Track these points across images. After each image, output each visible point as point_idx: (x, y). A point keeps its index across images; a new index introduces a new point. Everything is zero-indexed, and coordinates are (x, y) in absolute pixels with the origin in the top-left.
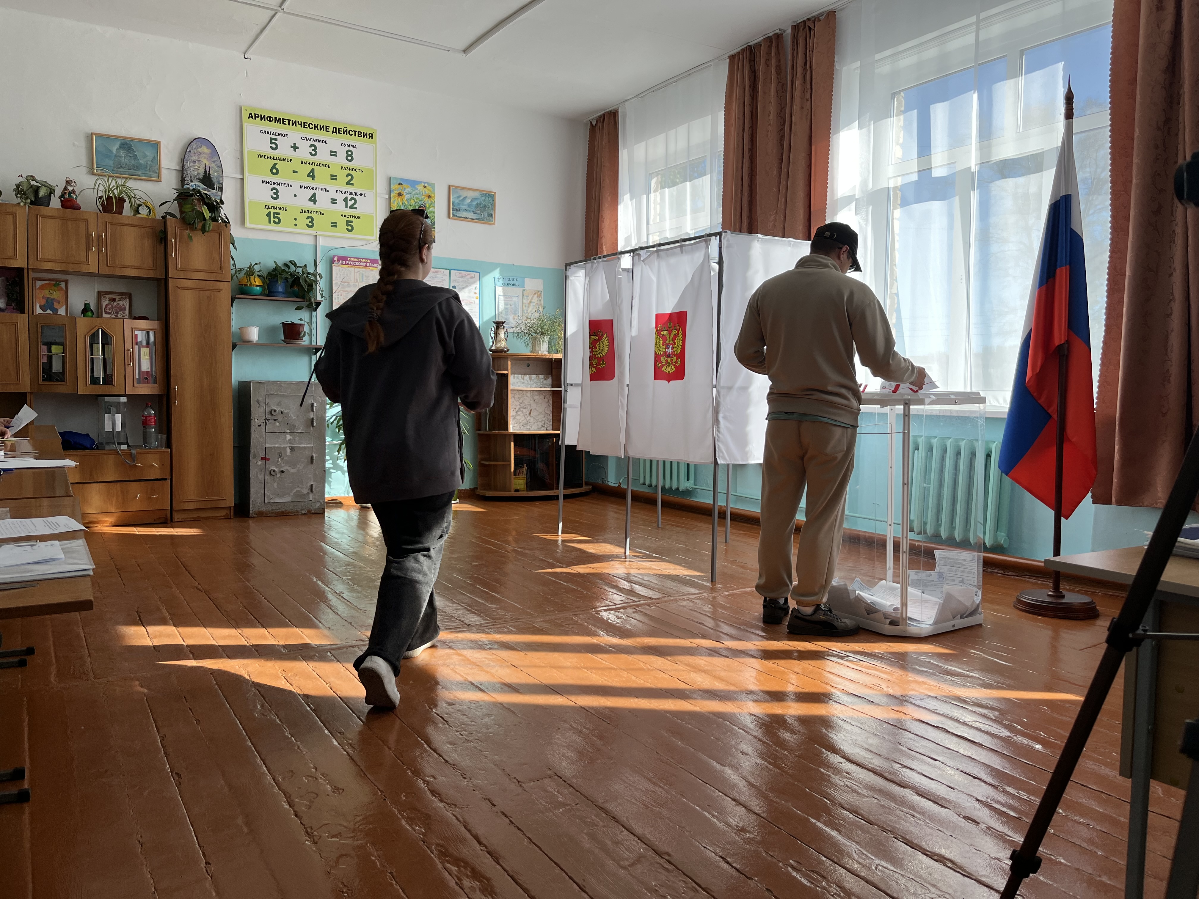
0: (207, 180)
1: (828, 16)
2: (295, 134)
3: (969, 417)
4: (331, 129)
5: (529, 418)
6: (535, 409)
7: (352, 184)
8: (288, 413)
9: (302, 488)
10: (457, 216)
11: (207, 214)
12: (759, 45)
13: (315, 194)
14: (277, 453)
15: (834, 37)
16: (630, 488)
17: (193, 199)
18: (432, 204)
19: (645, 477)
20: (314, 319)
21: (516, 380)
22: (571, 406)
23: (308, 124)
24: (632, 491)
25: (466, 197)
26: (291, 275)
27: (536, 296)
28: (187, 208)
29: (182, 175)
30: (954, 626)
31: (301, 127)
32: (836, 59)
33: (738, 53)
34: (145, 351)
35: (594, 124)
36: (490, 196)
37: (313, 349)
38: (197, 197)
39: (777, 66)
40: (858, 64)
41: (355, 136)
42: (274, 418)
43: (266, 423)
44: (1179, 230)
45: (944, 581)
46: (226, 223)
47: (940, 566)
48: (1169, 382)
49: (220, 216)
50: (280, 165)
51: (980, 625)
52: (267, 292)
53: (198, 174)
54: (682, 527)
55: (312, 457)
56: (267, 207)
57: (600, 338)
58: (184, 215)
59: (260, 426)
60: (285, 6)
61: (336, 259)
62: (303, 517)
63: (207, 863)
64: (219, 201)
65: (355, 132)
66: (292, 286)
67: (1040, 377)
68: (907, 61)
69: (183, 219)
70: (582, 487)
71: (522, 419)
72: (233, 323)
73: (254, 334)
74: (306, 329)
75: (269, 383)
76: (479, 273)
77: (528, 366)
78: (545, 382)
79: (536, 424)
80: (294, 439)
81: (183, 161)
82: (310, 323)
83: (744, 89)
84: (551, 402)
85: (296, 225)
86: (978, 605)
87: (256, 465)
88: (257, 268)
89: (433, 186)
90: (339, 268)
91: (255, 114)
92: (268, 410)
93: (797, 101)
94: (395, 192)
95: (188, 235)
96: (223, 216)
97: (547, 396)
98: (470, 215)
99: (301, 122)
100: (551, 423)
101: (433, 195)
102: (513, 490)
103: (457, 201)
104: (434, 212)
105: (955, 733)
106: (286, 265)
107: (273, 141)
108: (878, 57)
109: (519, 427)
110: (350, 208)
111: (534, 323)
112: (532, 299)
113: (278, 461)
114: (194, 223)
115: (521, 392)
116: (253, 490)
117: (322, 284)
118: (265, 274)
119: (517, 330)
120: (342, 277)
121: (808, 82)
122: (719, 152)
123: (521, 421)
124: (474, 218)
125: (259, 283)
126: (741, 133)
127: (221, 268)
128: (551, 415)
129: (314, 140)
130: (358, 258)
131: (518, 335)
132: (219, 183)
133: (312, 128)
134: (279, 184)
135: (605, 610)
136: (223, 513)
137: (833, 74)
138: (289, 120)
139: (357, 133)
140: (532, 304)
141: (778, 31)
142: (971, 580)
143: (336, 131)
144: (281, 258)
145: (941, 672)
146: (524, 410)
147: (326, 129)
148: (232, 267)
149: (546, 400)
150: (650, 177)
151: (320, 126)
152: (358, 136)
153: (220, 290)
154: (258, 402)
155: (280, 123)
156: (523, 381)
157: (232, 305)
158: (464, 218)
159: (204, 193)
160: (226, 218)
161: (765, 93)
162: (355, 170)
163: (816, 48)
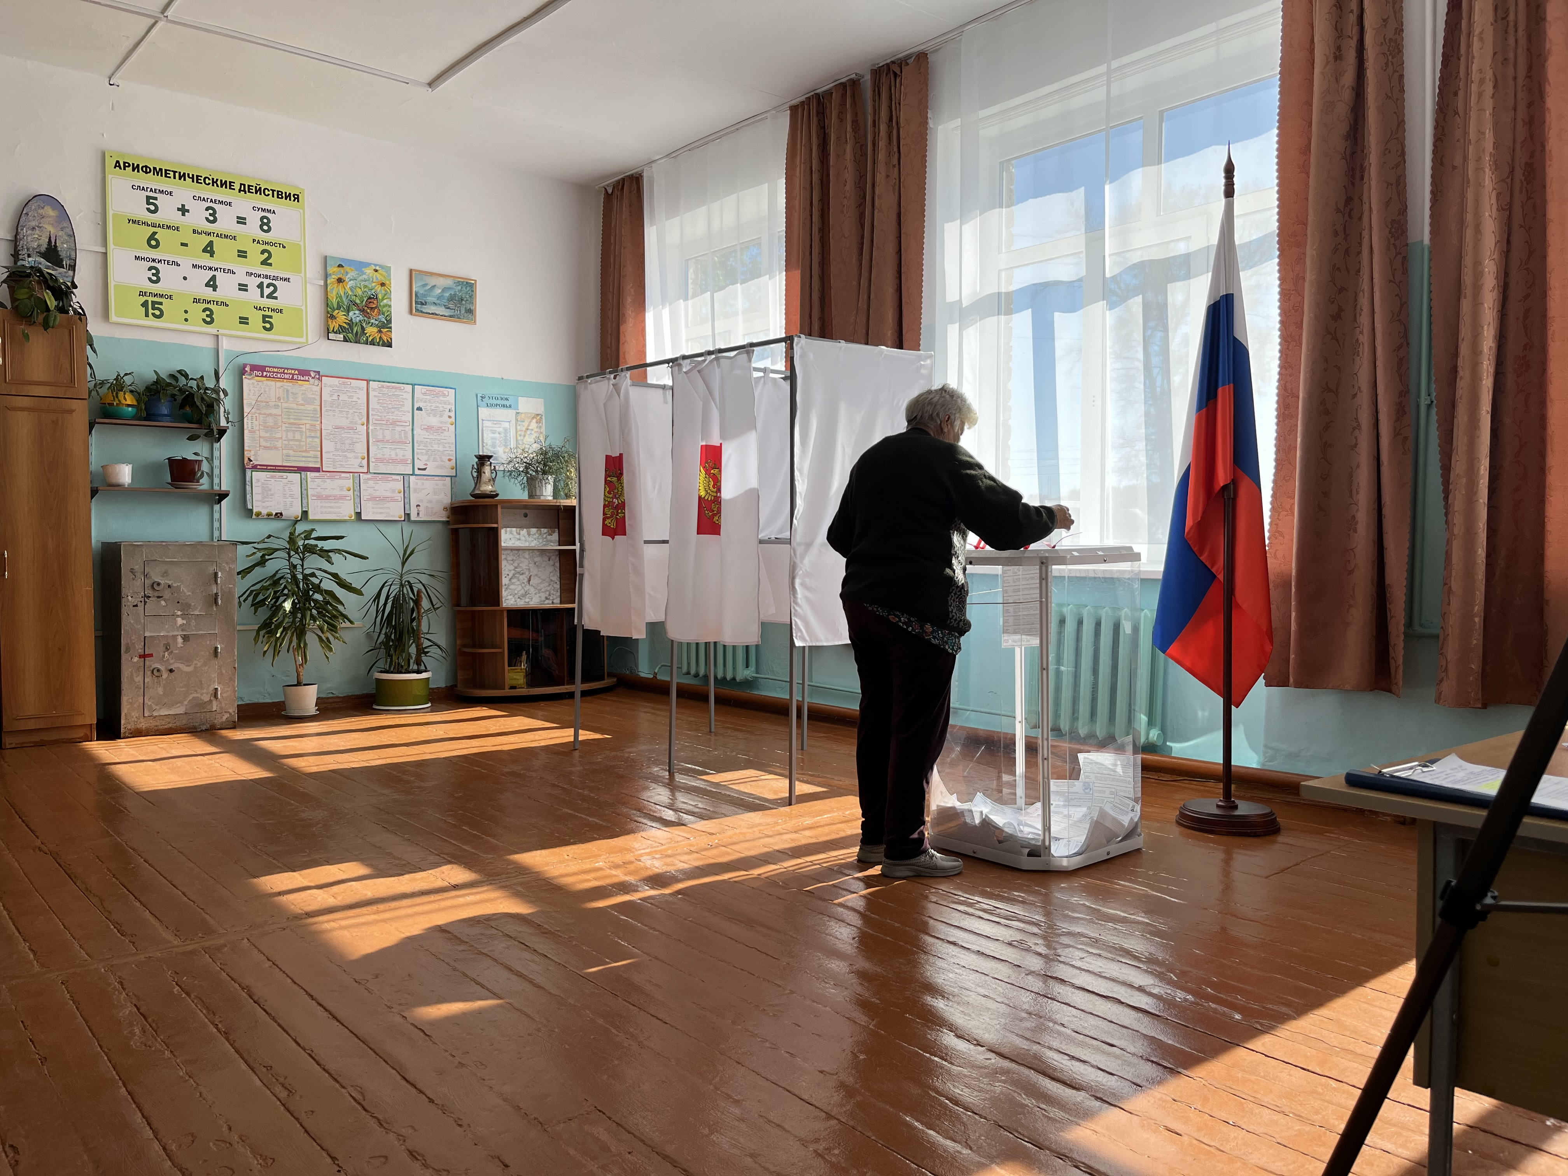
0: (52, 254)
1: (919, 58)
2: (184, 192)
3: (1119, 579)
4: (237, 186)
5: (527, 587)
6: (536, 575)
7: (270, 265)
8: (179, 587)
9: (202, 694)
10: (422, 312)
11: (52, 303)
12: (829, 93)
13: (214, 276)
14: (162, 645)
15: (927, 85)
16: (675, 681)
17: (31, 281)
18: (387, 295)
19: (689, 664)
20: (216, 454)
21: (509, 536)
23: (202, 179)
24: (678, 683)
25: (434, 286)
26: (180, 390)
27: (534, 421)
28: (22, 294)
29: (15, 246)
30: (1108, 853)
31: (193, 181)
32: (929, 115)
33: (802, 103)
35: (610, 191)
36: (469, 286)
37: (216, 495)
38: (37, 278)
39: (853, 121)
40: (958, 122)
41: (273, 196)
42: (156, 594)
43: (145, 603)
44: (1365, 339)
45: (1091, 792)
46: (81, 316)
47: (1086, 774)
48: (1355, 531)
49: (71, 306)
50: (161, 234)
51: (1138, 851)
52: (144, 414)
53: (39, 246)
54: (741, 731)
55: (216, 648)
56: (142, 294)
58: (17, 303)
59: (136, 606)
60: (169, 13)
61: (248, 369)
62: (204, 735)
64: (69, 284)
65: (273, 191)
66: (182, 407)
67: (1202, 526)
68: (1020, 121)
69: (15, 309)
70: (603, 679)
71: (518, 589)
72: (93, 458)
73: (125, 474)
74: (205, 467)
75: (149, 544)
76: (455, 389)
77: (526, 515)
78: (549, 537)
79: (538, 595)
80: (188, 624)
81: (16, 228)
82: (210, 460)
83: (811, 150)
84: (558, 565)
85: (186, 320)
86: (1137, 824)
87: (130, 663)
88: (128, 380)
89: (388, 269)
90: (252, 381)
91: (124, 163)
92: (148, 582)
93: (881, 168)
94: (333, 276)
95: (23, 333)
96: (76, 306)
97: (553, 557)
98: (441, 311)
99: (193, 175)
100: (559, 594)
101: (388, 282)
102: (507, 687)
103: (422, 292)
104: (390, 306)
106: (172, 376)
107: (151, 201)
108: (983, 113)
109: (513, 600)
110: (267, 297)
111: (533, 458)
112: (529, 425)
113: (164, 656)
114: (32, 314)
115: (516, 552)
116: (125, 699)
117: (227, 404)
118: (141, 389)
119: (510, 467)
120: (257, 395)
121: (895, 143)
122: (779, 232)
123: (516, 592)
124: (447, 314)
125: (132, 401)
126: (808, 207)
127: (72, 380)
128: (558, 583)
129: (211, 201)
130: (281, 368)
131: (510, 474)
132: (70, 259)
133: (209, 184)
134: (160, 261)
135: (647, 854)
136: (79, 733)
137: (926, 134)
138: (175, 172)
139: (275, 193)
140: (529, 432)
141: (854, 76)
142: (1125, 791)
143: (245, 189)
144: (166, 366)
145: (1100, 918)
146: (521, 577)
147: (230, 185)
148: (89, 378)
149: (551, 562)
150: (688, 264)
151: (221, 181)
152: (278, 197)
153: (71, 411)
154: (132, 571)
155: (162, 176)
156: (518, 536)
157: (90, 433)
158: (432, 314)
159: (48, 273)
160: (81, 308)
161: (838, 156)
162: (274, 244)
163: (904, 100)
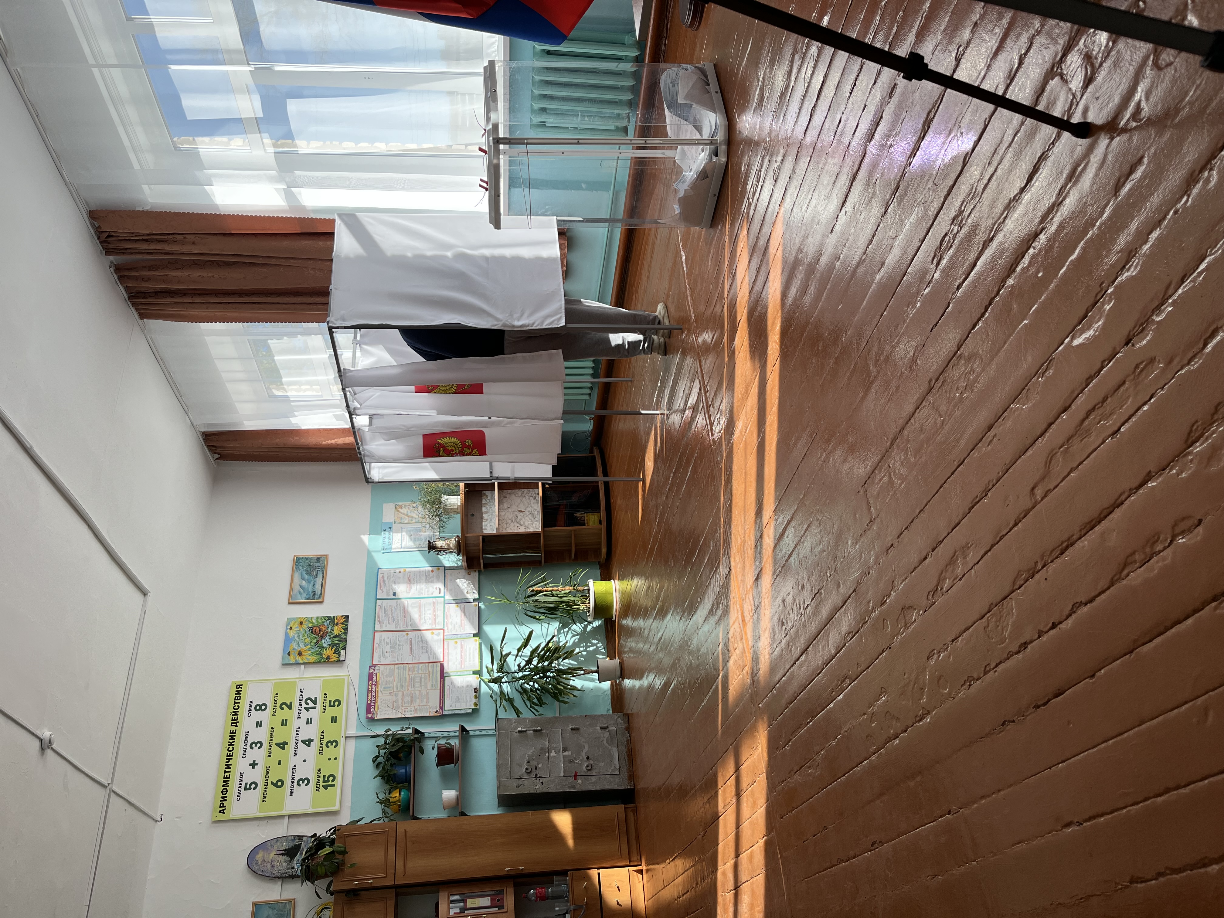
0: (291, 853)
1: (94, 218)
2: (240, 765)
3: (510, 77)
4: (233, 728)
5: (527, 512)
6: (517, 506)
7: (291, 703)
8: (529, 756)
9: (604, 737)
10: (321, 594)
11: (327, 850)
12: (127, 289)
13: (302, 741)
14: (570, 765)
15: (116, 211)
16: (594, 410)
17: (312, 865)
18: (309, 620)
19: (583, 394)
20: (432, 735)
21: (488, 528)
22: (513, 472)
23: (229, 752)
25: (300, 586)
26: (387, 761)
27: (400, 510)
28: (321, 870)
29: (286, 878)
30: (717, 92)
31: (231, 759)
32: (141, 209)
33: (137, 310)
34: (470, 903)
35: (218, 456)
36: (298, 561)
37: (462, 734)
38: (310, 861)
39: (150, 270)
40: (145, 187)
41: (239, 703)
42: (534, 770)
43: (540, 777)
46: (336, 829)
49: (329, 837)
50: (273, 778)
52: (406, 784)
53: (285, 861)
55: (572, 729)
56: (318, 789)
57: (442, 446)
58: (329, 874)
59: (542, 783)
60: (105, 782)
61: (369, 716)
62: (633, 735)
63: (949, 813)
64: (313, 839)
65: (235, 703)
66: (399, 759)
68: (142, 137)
69: (333, 874)
70: (595, 457)
71: (528, 520)
72: (439, 816)
73: (449, 794)
74: (442, 742)
75: (498, 776)
76: (378, 569)
77: (473, 515)
78: (489, 498)
79: (532, 505)
80: (554, 748)
81: (273, 878)
82: (436, 738)
83: (175, 303)
84: (509, 491)
85: (335, 758)
86: (696, 67)
87: (581, 785)
88: (381, 796)
89: (289, 620)
90: (378, 713)
91: (220, 807)
92: (526, 776)
93: (186, 249)
94: (297, 659)
95: (350, 867)
96: (329, 833)
97: (504, 497)
98: (319, 580)
99: (227, 759)
100: (531, 490)
101: (299, 620)
102: (600, 526)
103: (305, 595)
104: (318, 618)
105: (815, 99)
106: (377, 766)
107: (248, 787)
108: (137, 167)
109: (536, 523)
110: (315, 704)
111: (429, 511)
112: (404, 514)
113: (577, 763)
114: (337, 863)
115: (501, 522)
116: (607, 787)
117: (395, 729)
118: (387, 787)
119: (436, 528)
120: (388, 709)
121: (166, 237)
122: (243, 328)
123: (530, 521)
124: (322, 577)
125: (397, 792)
126: (223, 305)
127: (382, 833)
128: (523, 490)
129: (246, 745)
130: (368, 692)
131: (442, 527)
132: (294, 840)
133: (233, 748)
134: (293, 779)
135: (713, 435)
136: (631, 816)
137: (156, 212)
138: (225, 772)
139: (236, 701)
140: (409, 514)
141: (111, 269)
143: (235, 723)
144: (370, 771)
146: (519, 517)
147: (233, 733)
148: (382, 821)
149: (508, 496)
150: (272, 396)
151: (230, 739)
152: (240, 700)
153: (406, 832)
154: (518, 787)
155: (229, 781)
156: (489, 520)
157: (421, 819)
158: (322, 587)
159: (305, 854)
160: (330, 830)
161: (179, 282)
162: (276, 701)
163: (129, 230)
